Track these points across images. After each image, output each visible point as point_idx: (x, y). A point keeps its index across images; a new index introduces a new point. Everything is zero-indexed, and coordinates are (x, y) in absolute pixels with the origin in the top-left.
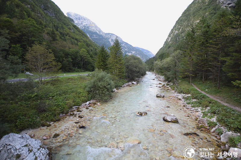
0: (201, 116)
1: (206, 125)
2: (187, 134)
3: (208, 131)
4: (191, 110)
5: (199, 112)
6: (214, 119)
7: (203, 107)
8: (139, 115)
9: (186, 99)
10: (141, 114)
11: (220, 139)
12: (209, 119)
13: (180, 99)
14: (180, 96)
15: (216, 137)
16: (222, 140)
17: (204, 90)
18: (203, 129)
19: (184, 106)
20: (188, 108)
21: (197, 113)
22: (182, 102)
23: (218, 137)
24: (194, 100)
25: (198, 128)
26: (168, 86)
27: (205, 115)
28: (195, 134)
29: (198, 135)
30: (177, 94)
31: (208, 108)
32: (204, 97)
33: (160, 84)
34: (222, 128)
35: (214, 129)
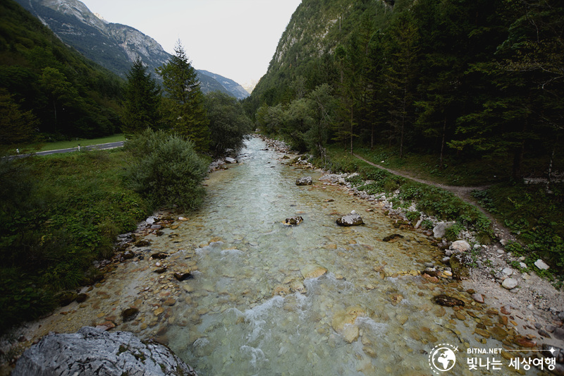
0: (391, 206)
1: (405, 219)
2: (386, 240)
3: (412, 228)
4: (370, 199)
5: (384, 201)
6: (413, 208)
7: (387, 191)
8: (289, 224)
9: (353, 181)
10: (294, 223)
11: (433, 234)
12: (405, 209)
13: (342, 184)
14: (340, 177)
15: (425, 234)
16: (435, 236)
17: (379, 161)
18: (404, 226)
19: (355, 195)
20: (363, 196)
21: (382, 204)
22: (347, 188)
23: (429, 233)
24: (368, 182)
25: (396, 226)
26: (305, 161)
27: (395, 203)
28: (398, 235)
29: (402, 237)
30: (333, 175)
31: (397, 192)
32: (384, 174)
33: (285, 157)
34: (429, 218)
35: (419, 222)
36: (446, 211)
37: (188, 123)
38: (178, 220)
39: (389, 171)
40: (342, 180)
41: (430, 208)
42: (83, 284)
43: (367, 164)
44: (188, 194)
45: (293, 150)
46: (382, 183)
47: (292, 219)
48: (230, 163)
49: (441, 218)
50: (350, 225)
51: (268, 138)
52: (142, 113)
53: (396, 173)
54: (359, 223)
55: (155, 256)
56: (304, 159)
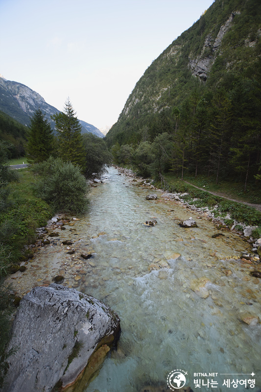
0: (213, 216)
1: (223, 224)
2: (214, 237)
3: (229, 229)
4: (198, 210)
5: (208, 212)
6: (228, 217)
7: (209, 206)
8: (148, 225)
9: (185, 198)
11: (243, 234)
12: (223, 218)
13: (177, 200)
14: (176, 195)
15: (238, 234)
16: (245, 235)
17: (202, 186)
18: (223, 229)
19: (187, 207)
20: (193, 209)
21: (206, 214)
22: (181, 203)
23: (240, 234)
24: (195, 200)
25: (219, 229)
26: (149, 184)
27: (216, 214)
28: (221, 234)
29: (224, 235)
30: (170, 194)
31: (216, 206)
32: (207, 195)
33: (134, 181)
34: (240, 224)
35: (233, 226)
36: (252, 220)
37: (72, 154)
38: (73, 220)
39: (210, 192)
40: (177, 197)
41: (240, 217)
42: (21, 260)
43: (194, 188)
44: (80, 203)
45: (139, 175)
46: (206, 201)
47: (150, 222)
48: (97, 182)
49: (248, 224)
50: (189, 227)
51: (119, 166)
52: (41, 146)
53: (215, 194)
54: (195, 226)
55: (65, 243)
56: (148, 182)
